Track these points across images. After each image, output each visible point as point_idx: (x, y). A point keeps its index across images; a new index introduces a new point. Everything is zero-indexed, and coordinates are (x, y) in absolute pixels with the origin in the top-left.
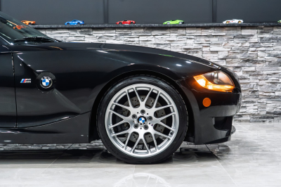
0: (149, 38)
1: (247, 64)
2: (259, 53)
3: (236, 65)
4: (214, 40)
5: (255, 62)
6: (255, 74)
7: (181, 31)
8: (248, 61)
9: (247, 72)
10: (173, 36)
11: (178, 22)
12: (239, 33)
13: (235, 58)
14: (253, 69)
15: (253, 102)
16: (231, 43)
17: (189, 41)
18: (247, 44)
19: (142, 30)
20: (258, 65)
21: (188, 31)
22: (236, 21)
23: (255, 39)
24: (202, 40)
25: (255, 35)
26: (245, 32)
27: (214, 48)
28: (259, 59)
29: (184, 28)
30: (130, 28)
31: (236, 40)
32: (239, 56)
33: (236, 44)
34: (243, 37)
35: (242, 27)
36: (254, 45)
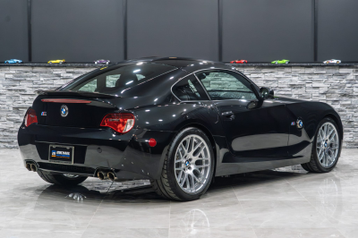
0: (259, 76)
1: (344, 98)
2: (355, 89)
3: (335, 99)
4: (316, 77)
5: (351, 96)
6: (351, 107)
7: (287, 70)
8: (345, 95)
9: (344, 105)
10: (280, 73)
11: (285, 61)
12: (337, 71)
13: (334, 93)
14: (349, 102)
15: (349, 131)
16: (331, 80)
17: (294, 78)
18: (344, 81)
19: (253, 69)
20: (353, 99)
21: (293, 70)
22: (335, 61)
23: (351, 77)
24: (306, 77)
25: (351, 74)
26: (342, 71)
27: (315, 85)
28: (355, 94)
29: (290, 67)
30: (243, 67)
31: (335, 78)
32: (337, 91)
33: (335, 81)
34: (341, 75)
35: (340, 66)
36: (350, 81)
